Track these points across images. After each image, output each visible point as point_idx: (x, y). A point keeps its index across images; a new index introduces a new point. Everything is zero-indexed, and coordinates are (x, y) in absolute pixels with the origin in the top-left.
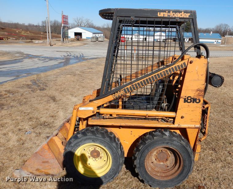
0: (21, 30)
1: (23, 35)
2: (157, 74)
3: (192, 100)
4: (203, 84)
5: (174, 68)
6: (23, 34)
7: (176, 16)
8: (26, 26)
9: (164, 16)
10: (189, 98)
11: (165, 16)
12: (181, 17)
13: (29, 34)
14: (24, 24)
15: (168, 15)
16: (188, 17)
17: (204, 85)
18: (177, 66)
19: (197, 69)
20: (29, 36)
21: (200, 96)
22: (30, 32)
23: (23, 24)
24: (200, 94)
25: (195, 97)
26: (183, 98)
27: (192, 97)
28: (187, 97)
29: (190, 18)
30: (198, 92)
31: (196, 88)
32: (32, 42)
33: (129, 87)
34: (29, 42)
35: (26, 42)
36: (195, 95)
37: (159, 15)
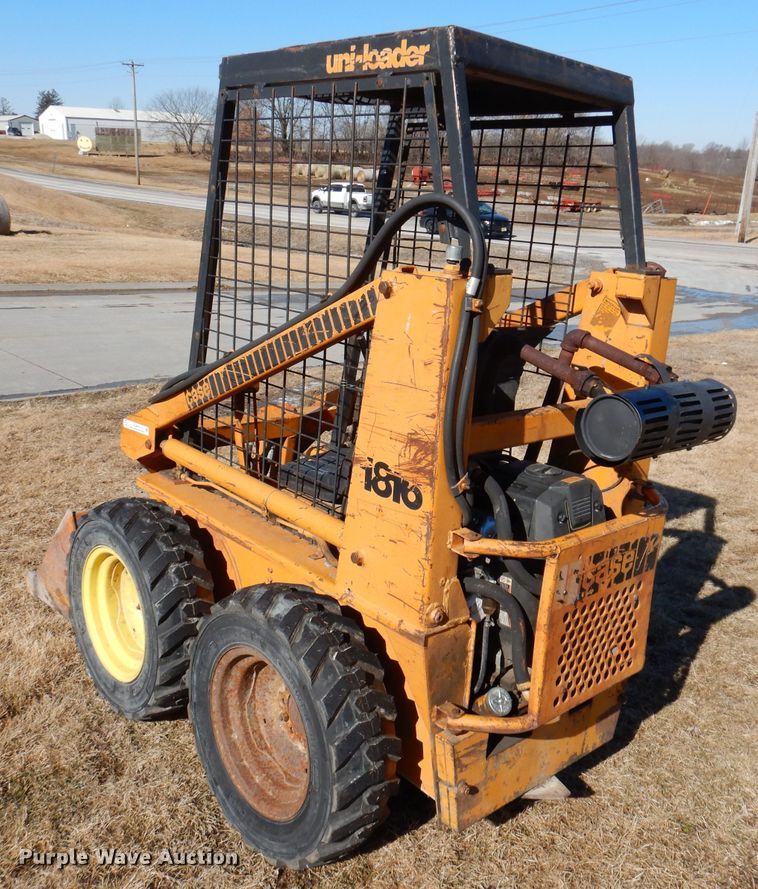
0: (666, 172)
1: (662, 195)
2: (291, 333)
3: (392, 483)
4: (431, 413)
5: (339, 311)
6: (667, 188)
7: (383, 67)
8: (696, 156)
9: (343, 69)
10: (383, 473)
11: (347, 69)
12: (397, 65)
13: (691, 189)
14: (691, 146)
15: (358, 66)
16: (421, 62)
17: (433, 416)
18: (350, 303)
19: (407, 329)
20: (685, 196)
21: (419, 471)
22: (698, 181)
23: (684, 146)
24: (421, 460)
25: (405, 475)
26: (364, 464)
27: (392, 473)
28: (374, 463)
30: (414, 449)
31: (406, 429)
32: (684, 224)
33: (220, 370)
34: (674, 222)
35: (660, 223)
36: (402, 461)
37: (330, 70)
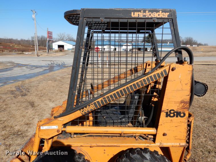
0: (15, 44)
1: (16, 48)
2: (133, 85)
3: (175, 113)
4: (188, 95)
5: (153, 76)
6: (16, 47)
7: (153, 17)
8: (19, 41)
9: (139, 16)
10: (172, 112)
11: (140, 16)
12: (158, 17)
13: (21, 47)
14: (17, 39)
15: (144, 15)
16: (166, 16)
17: (189, 95)
18: (157, 74)
19: (180, 77)
20: (20, 49)
21: (184, 108)
22: (21, 45)
24: (185, 106)
25: (179, 111)
26: (165, 111)
27: (176, 111)
28: (169, 110)
29: (169, 18)
30: (182, 104)
31: (180, 100)
32: (23, 54)
33: (99, 100)
34: (21, 54)
35: (18, 54)
36: (179, 107)
37: (133, 16)
